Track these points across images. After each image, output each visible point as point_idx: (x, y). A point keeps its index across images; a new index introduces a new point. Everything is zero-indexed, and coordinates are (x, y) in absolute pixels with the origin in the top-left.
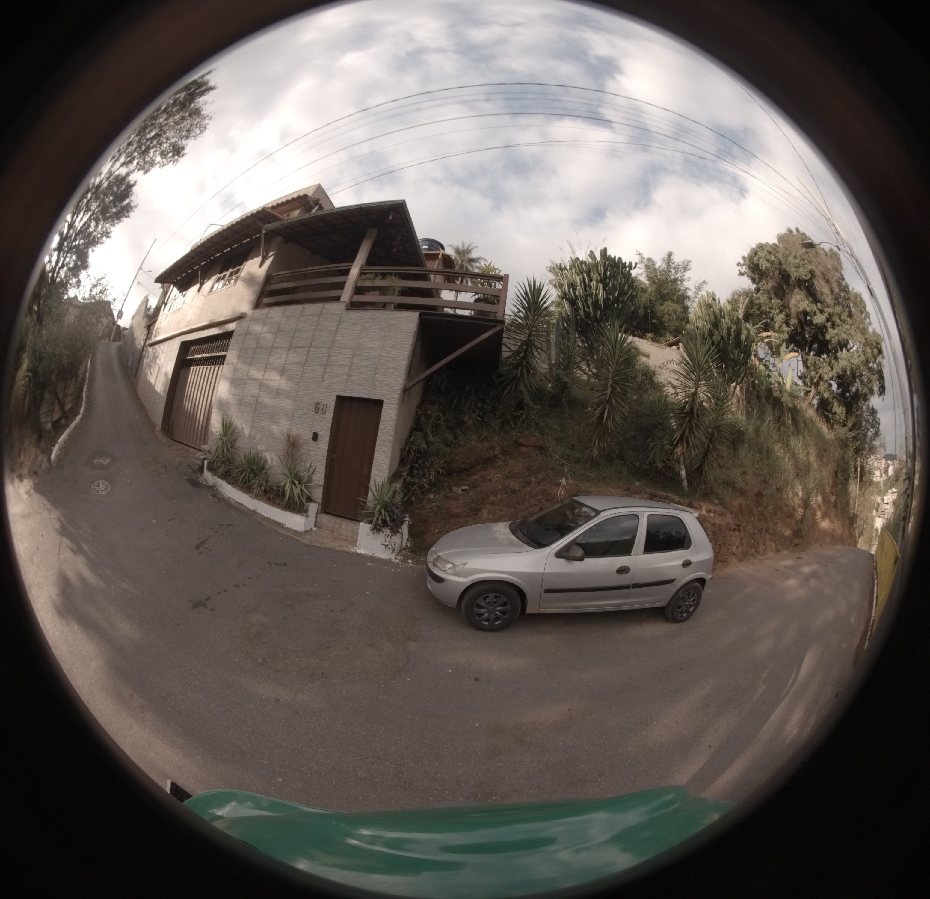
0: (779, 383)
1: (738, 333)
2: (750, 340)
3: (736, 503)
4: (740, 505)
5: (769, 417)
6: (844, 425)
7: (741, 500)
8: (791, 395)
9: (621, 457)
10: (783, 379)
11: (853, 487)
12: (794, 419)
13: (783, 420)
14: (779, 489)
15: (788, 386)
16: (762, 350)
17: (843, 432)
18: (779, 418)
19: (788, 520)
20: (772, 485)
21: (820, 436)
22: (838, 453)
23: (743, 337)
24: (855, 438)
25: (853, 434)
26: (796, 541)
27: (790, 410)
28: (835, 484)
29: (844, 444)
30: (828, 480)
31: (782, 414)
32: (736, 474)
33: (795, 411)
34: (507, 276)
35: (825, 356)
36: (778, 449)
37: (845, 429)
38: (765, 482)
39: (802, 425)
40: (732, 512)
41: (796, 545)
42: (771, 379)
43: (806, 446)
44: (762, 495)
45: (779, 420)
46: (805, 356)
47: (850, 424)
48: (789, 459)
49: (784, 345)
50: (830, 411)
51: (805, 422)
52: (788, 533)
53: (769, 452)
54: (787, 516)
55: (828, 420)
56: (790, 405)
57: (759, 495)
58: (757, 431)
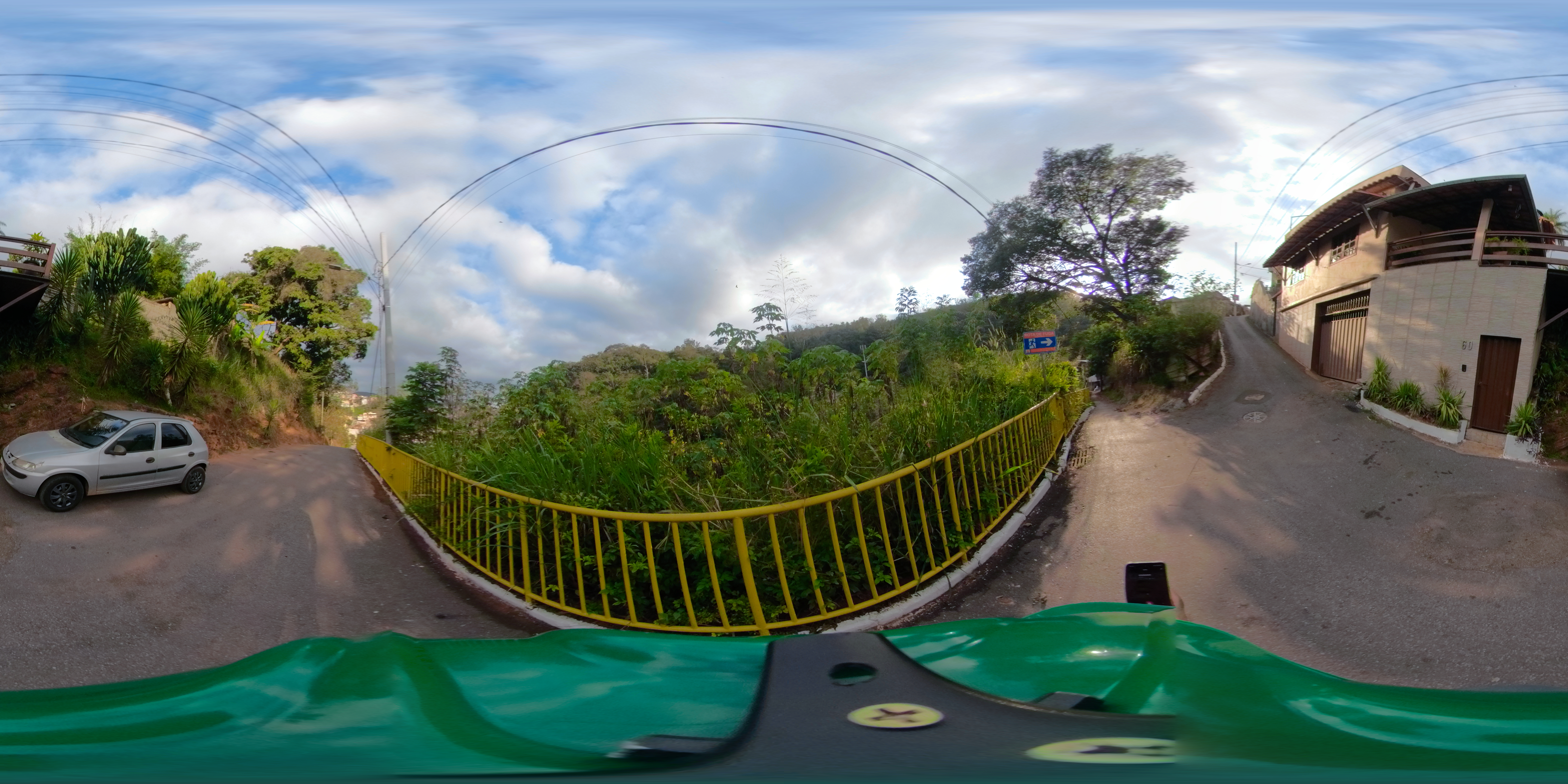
0: (250, 339)
1: (226, 303)
2: (234, 309)
3: (210, 416)
4: (214, 418)
5: (237, 360)
6: (309, 371)
7: (214, 414)
8: (260, 348)
9: (123, 382)
10: (254, 336)
11: (318, 409)
12: (258, 363)
13: (249, 363)
14: (244, 408)
15: (258, 341)
16: (239, 315)
17: (307, 375)
18: (246, 362)
19: (254, 428)
20: (238, 405)
21: (283, 376)
22: (298, 387)
23: (229, 307)
25: (318, 377)
26: (265, 441)
27: (257, 357)
28: (297, 406)
29: (307, 382)
30: (290, 403)
31: (249, 359)
32: (209, 397)
33: (260, 359)
34: (54, 245)
35: (301, 327)
36: (243, 382)
37: (310, 373)
38: (232, 403)
39: (266, 368)
40: (208, 422)
41: (265, 444)
42: (243, 336)
43: (268, 381)
44: (230, 411)
45: (246, 363)
46: (280, 324)
47: (315, 371)
48: (252, 389)
49: (263, 314)
50: (296, 361)
51: (269, 366)
52: (256, 436)
53: (235, 383)
54: (253, 425)
55: (292, 366)
56: (258, 354)
57: (228, 411)
58: (226, 369)
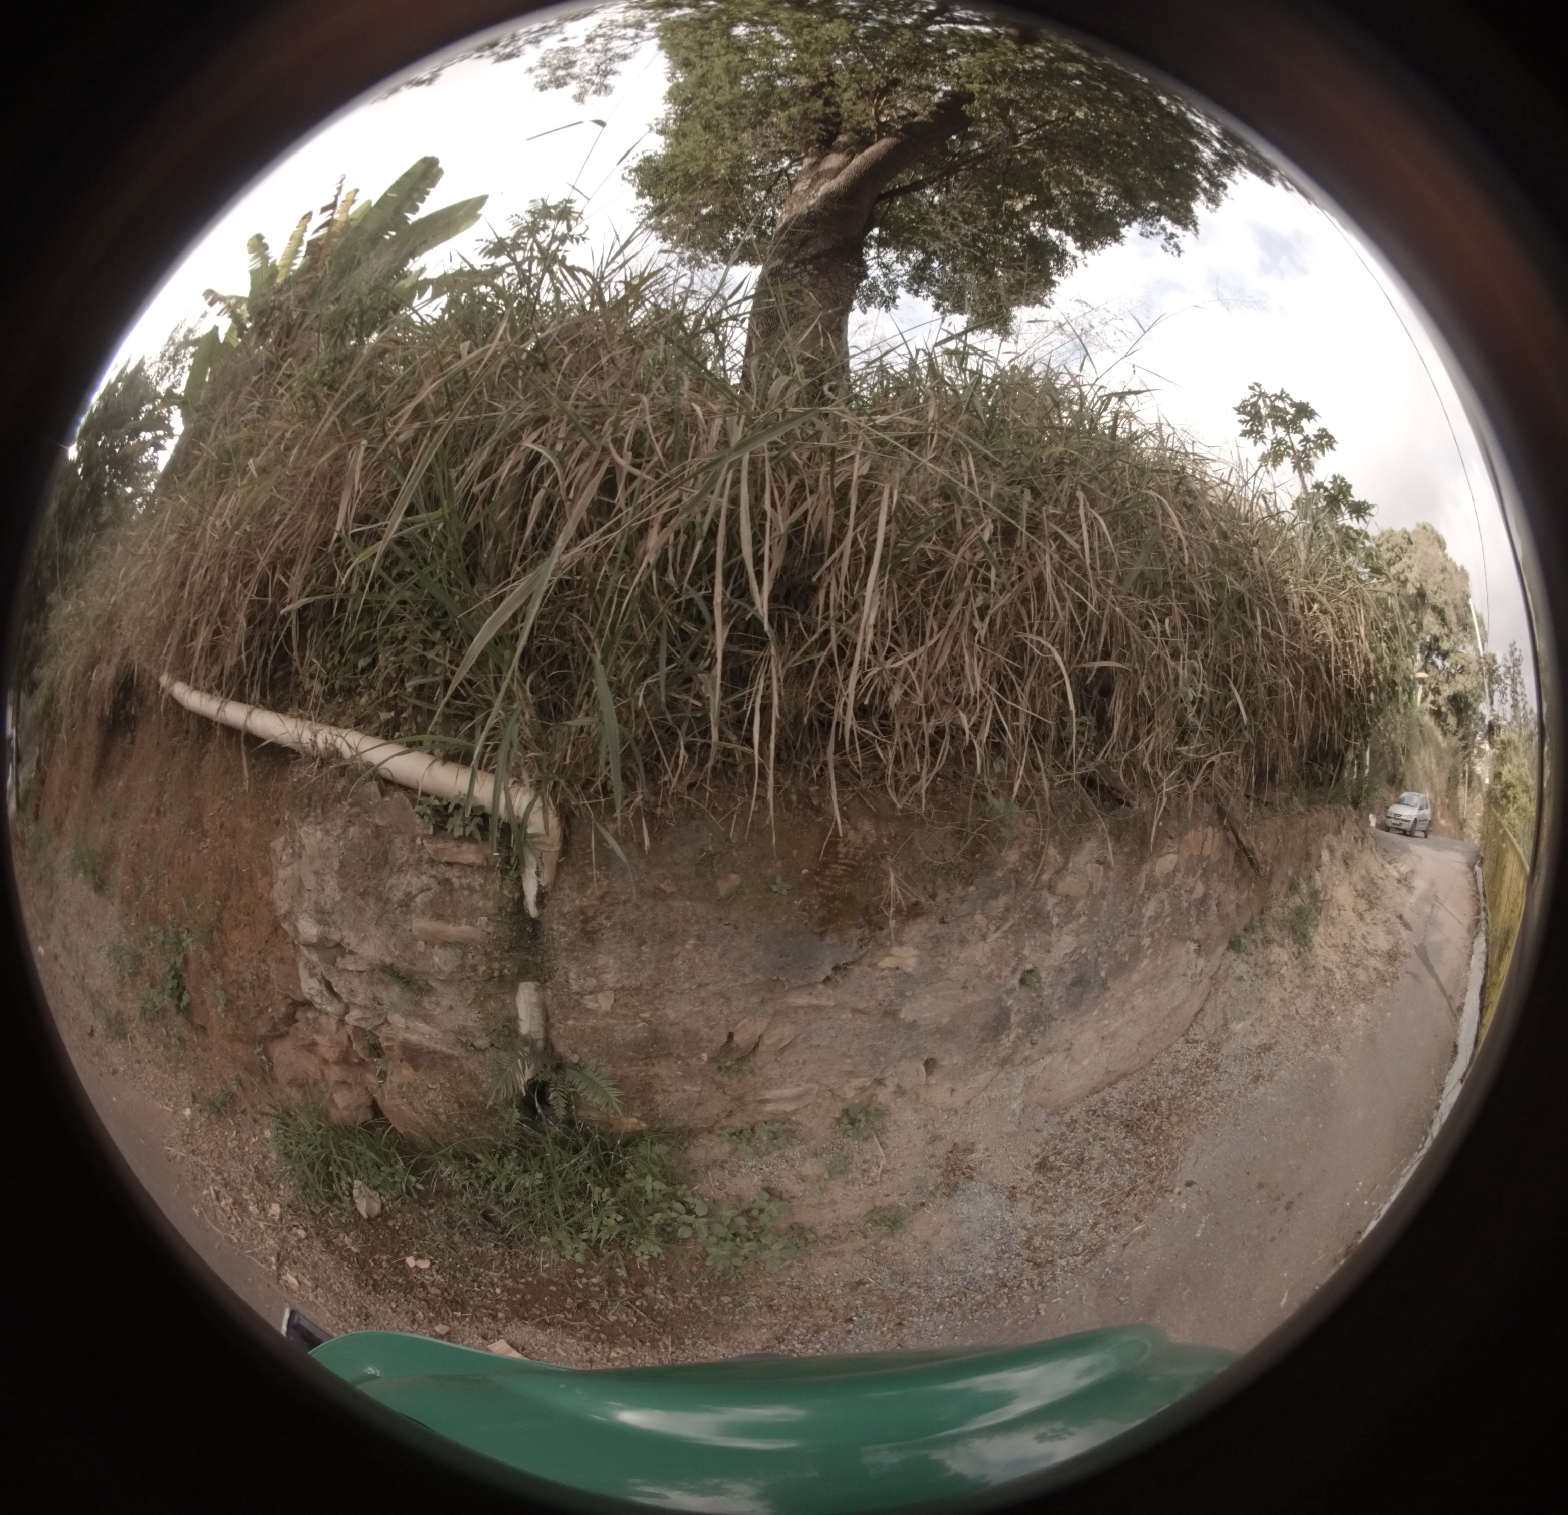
6: (1455, 734)
11: (1462, 792)
12: (1421, 732)
17: (1455, 741)
21: (1438, 746)
22: (1449, 761)
24: (1465, 748)
25: (1462, 744)
27: (1420, 725)
28: (1449, 788)
29: (1455, 753)
30: (1444, 786)
33: (1422, 727)
37: (1456, 739)
39: (1426, 737)
43: (1429, 755)
47: (1460, 735)
50: (1445, 720)
51: (1428, 734)
55: (1442, 730)
